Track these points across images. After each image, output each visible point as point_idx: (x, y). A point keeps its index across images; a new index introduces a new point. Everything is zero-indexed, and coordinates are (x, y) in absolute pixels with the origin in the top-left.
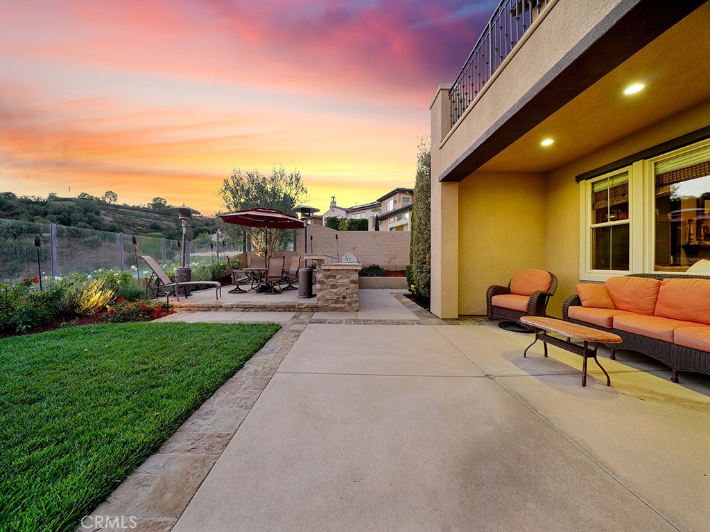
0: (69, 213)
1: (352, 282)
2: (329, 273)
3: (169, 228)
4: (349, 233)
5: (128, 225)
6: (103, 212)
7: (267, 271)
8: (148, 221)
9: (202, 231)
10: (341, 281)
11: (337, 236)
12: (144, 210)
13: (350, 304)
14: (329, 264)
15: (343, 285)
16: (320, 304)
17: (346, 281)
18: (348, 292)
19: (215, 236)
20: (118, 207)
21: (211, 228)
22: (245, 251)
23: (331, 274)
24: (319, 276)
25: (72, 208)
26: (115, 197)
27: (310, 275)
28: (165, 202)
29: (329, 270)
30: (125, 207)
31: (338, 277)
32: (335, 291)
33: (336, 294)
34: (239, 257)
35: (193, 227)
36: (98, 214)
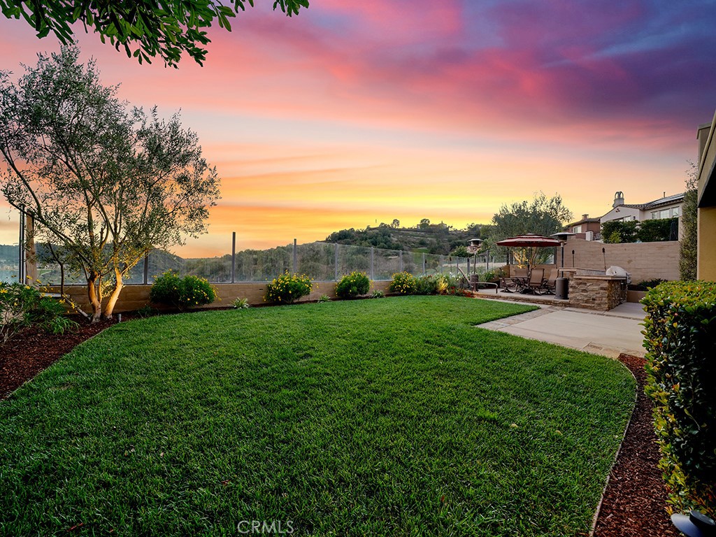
0: (376, 237)
1: (602, 288)
2: (581, 281)
3: (432, 243)
4: (622, 246)
5: (406, 243)
6: (392, 235)
7: (529, 279)
8: (417, 239)
9: (459, 244)
10: (590, 288)
11: (604, 250)
12: (415, 230)
13: (599, 304)
14: (581, 274)
15: (593, 291)
16: (572, 302)
17: (596, 287)
18: (598, 295)
19: (469, 248)
20: (400, 230)
21: (464, 241)
22: (508, 263)
23: (581, 282)
24: (571, 283)
25: (377, 234)
26: (398, 222)
27: (565, 283)
28: (429, 222)
29: (580, 279)
30: (404, 229)
31: (588, 285)
32: (585, 294)
33: (586, 296)
34: (504, 268)
35: (450, 241)
36: (389, 236)
